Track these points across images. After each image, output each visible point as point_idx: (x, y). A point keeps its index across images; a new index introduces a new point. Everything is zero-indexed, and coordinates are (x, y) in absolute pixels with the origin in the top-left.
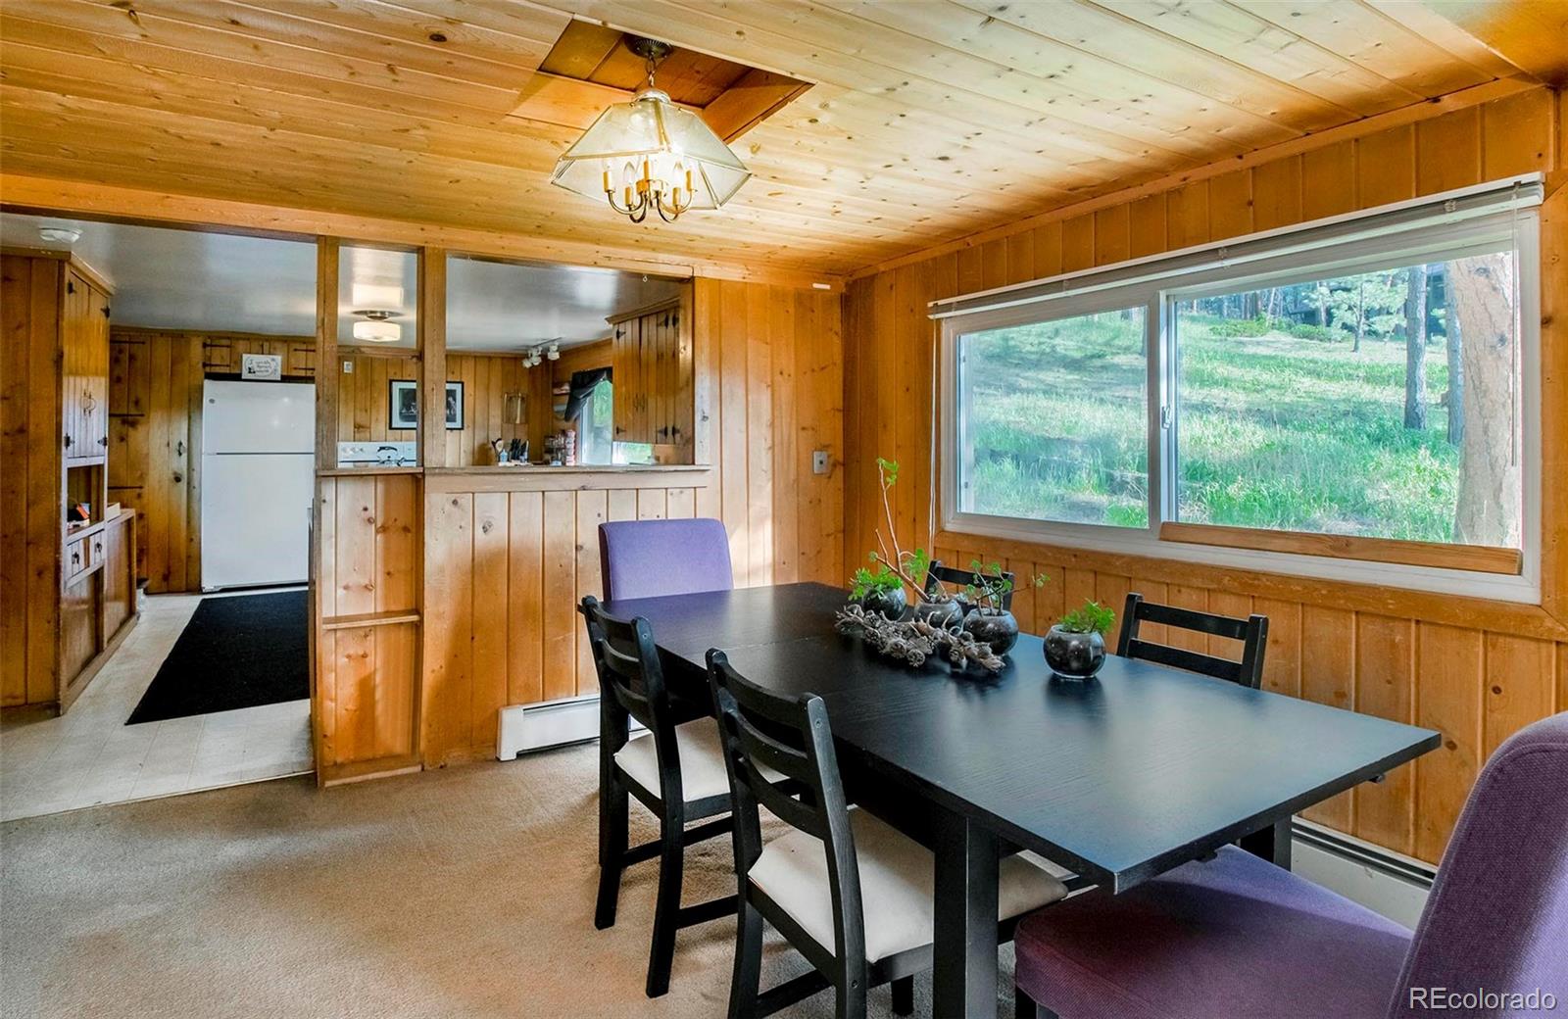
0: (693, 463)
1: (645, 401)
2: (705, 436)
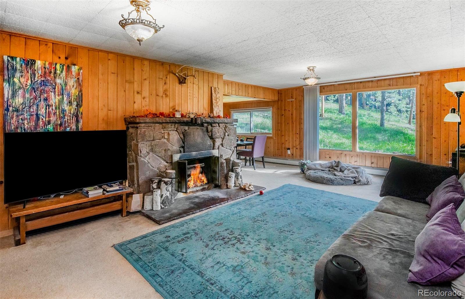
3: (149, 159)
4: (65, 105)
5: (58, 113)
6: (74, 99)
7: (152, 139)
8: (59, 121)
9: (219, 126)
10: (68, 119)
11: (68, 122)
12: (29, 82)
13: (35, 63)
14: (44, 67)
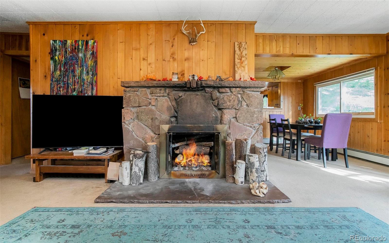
0: (280, 108)
1: (273, 100)
2: (282, 104)
3: (133, 127)
4: (84, 75)
5: (80, 82)
6: (90, 69)
7: (137, 105)
8: (80, 89)
9: (231, 92)
10: (86, 87)
11: (86, 89)
12: (63, 58)
13: (67, 43)
14: (72, 45)
